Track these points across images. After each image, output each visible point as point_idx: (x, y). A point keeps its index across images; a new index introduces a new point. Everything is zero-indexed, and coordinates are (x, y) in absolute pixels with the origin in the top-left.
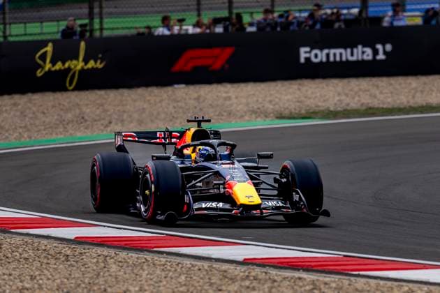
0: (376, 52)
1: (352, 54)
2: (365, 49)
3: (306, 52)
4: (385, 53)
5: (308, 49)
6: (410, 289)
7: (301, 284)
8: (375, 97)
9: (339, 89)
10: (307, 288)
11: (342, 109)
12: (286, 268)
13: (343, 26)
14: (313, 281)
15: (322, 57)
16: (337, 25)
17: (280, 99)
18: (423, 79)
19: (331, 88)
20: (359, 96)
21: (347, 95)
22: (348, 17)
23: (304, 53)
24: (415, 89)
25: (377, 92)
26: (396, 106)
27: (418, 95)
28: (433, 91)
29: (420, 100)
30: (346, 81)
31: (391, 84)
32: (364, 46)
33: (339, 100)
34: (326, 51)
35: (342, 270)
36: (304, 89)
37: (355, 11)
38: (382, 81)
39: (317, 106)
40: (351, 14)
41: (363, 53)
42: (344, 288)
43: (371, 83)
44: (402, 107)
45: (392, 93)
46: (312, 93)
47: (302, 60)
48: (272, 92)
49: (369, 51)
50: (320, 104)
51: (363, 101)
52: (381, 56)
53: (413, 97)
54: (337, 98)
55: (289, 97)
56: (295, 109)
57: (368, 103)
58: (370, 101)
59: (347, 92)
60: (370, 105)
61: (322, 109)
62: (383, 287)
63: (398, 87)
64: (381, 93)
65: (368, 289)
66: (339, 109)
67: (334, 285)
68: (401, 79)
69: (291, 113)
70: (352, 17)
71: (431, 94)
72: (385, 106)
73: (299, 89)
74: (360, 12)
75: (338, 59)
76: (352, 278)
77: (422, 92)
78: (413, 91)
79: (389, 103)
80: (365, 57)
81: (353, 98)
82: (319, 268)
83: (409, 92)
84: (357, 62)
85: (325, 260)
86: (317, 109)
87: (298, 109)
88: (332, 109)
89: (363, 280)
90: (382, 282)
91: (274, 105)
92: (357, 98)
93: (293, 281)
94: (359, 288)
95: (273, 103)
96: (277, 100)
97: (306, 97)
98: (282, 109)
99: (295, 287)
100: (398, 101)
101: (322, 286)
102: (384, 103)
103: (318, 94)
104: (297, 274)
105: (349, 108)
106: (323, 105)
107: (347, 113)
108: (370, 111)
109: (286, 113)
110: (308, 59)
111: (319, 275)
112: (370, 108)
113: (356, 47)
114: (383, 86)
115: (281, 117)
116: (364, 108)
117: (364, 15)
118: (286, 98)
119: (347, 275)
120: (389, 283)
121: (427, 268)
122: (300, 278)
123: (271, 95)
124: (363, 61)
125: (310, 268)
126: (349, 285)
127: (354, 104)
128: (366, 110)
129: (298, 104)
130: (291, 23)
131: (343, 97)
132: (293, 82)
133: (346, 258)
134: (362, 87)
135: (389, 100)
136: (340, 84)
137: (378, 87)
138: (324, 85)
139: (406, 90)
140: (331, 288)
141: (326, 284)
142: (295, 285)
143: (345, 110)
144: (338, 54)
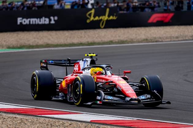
0: (50, 20)
1: (40, 21)
3: (20, 20)
4: (54, 20)
5: (21, 18)
6: (63, 122)
7: (16, 120)
8: (49, 39)
9: (35, 36)
10: (19, 122)
11: (35, 45)
12: (9, 113)
13: (36, 9)
14: (21, 119)
16: (34, 8)
17: (9, 40)
18: (71, 32)
19: (31, 36)
21: (38, 39)
22: (39, 5)
23: (19, 20)
25: (50, 37)
26: (59, 43)
27: (69, 39)
28: (75, 37)
29: (69, 41)
30: (37, 32)
31: (57, 34)
32: (45, 17)
33: (34, 41)
34: (29, 20)
35: (34, 114)
36: (19, 36)
37: (42, 2)
38: (53, 33)
39: (25, 43)
40: (40, 4)
42: (35, 122)
43: (48, 34)
44: (62, 44)
45: (57, 38)
46: (23, 37)
47: (19, 23)
49: (47, 20)
51: (45, 41)
52: (53, 22)
53: (67, 40)
55: (13, 39)
56: (15, 44)
57: (47, 42)
59: (38, 37)
61: (27, 44)
62: (51, 122)
63: (60, 35)
64: (52, 38)
65: (45, 122)
67: (30, 120)
68: (61, 32)
69: (13, 46)
70: (40, 5)
71: (74, 39)
72: (54, 44)
73: (17, 36)
74: (44, 3)
75: (34, 23)
76: (38, 118)
77: (70, 37)
78: (66, 37)
82: (24, 113)
85: (27, 110)
86: (25, 44)
88: (31, 44)
89: (43, 119)
90: (51, 120)
91: (6, 43)
92: (42, 40)
93: (12, 118)
94: (41, 122)
96: (7, 40)
97: (20, 39)
98: (10, 44)
99: (13, 121)
101: (25, 121)
102: (53, 42)
103: (25, 38)
104: (14, 116)
105: (38, 44)
107: (37, 46)
108: (48, 46)
109: (11, 46)
110: (21, 23)
111: (24, 116)
112: (48, 44)
113: (42, 18)
114: (53, 35)
115: (9, 48)
117: (45, 4)
118: (11, 40)
119: (36, 116)
120: (54, 120)
121: (71, 114)
122: (15, 118)
123: (5, 38)
125: (20, 113)
126: (37, 120)
127: (41, 42)
128: (46, 45)
129: (16, 42)
130: (14, 7)
131: (36, 40)
132: (15, 33)
133: (35, 109)
134: (44, 35)
135: (56, 41)
136: (35, 34)
137: (51, 35)
138: (28, 34)
140: (29, 122)
141: (27, 120)
142: (13, 120)
143: (37, 45)
144: (34, 21)
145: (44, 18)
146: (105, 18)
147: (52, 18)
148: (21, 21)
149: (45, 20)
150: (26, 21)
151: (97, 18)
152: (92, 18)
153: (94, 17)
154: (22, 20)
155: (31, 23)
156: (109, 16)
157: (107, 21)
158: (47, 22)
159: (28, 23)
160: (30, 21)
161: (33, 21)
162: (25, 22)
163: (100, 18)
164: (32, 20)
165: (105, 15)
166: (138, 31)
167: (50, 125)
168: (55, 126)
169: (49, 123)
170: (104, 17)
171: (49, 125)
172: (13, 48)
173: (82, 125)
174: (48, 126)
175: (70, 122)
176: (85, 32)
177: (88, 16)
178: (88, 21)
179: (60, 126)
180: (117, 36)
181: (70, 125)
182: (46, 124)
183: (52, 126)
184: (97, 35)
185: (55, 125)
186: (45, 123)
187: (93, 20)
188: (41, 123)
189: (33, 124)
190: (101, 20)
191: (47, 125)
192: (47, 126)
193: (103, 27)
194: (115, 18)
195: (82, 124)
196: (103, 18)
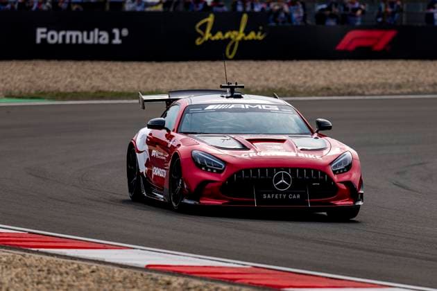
0: (112, 36)
1: (88, 37)
2: (101, 33)
3: (42, 33)
4: (121, 37)
5: (44, 30)
6: (78, 266)
8: (107, 80)
9: (72, 71)
11: (72, 91)
15: (58, 38)
17: (12, 79)
18: (158, 65)
19: (65, 70)
20: (91, 79)
21: (79, 77)
23: (40, 33)
24: (148, 75)
25: (110, 76)
26: (126, 90)
27: (150, 80)
28: (165, 77)
30: (80, 63)
31: (125, 69)
32: (101, 29)
33: (70, 82)
34: (62, 33)
35: (23, 246)
36: (38, 69)
38: (117, 66)
39: (49, 87)
41: (99, 37)
42: (14, 263)
43: (105, 67)
44: (132, 91)
45: (124, 77)
46: (45, 74)
47: (38, 41)
48: (5, 72)
49: (105, 35)
50: (51, 85)
51: (94, 84)
52: (117, 41)
53: (145, 83)
54: (69, 80)
55: (22, 77)
56: (25, 89)
57: (99, 87)
58: (101, 84)
59: (79, 74)
60: (101, 88)
61: (51, 89)
62: (51, 264)
63: (131, 71)
64: (114, 76)
65: (37, 265)
66: (69, 91)
68: (135, 65)
69: (21, 92)
71: (163, 81)
72: (115, 90)
73: (33, 70)
75: (74, 41)
76: (27, 254)
77: (154, 78)
78: (145, 77)
79: (119, 87)
80: (101, 41)
81: (85, 81)
83: (142, 77)
84: (93, 45)
85: (9, 235)
86: (47, 90)
87: (28, 89)
88: (62, 90)
89: (37, 256)
90: (55, 259)
91: (6, 84)
92: (88, 81)
95: (5, 82)
96: (9, 79)
97: (38, 78)
98: (13, 89)
100: (129, 86)
102: (114, 87)
103: (51, 76)
105: (79, 90)
106: (53, 86)
107: (76, 95)
108: (101, 94)
109: (16, 92)
110: (44, 40)
112: (100, 91)
113: (93, 30)
114: (116, 70)
116: (94, 91)
118: (19, 78)
119: (26, 251)
120: (61, 260)
121: (106, 248)
123: (4, 74)
124: (99, 45)
126: (20, 260)
127: (84, 86)
128: (96, 93)
129: (28, 84)
131: (75, 79)
132: (28, 62)
133: (30, 235)
134: (95, 70)
135: (120, 84)
136: (75, 66)
137: (111, 71)
138: (59, 67)
139: (139, 76)
143: (75, 92)
144: (75, 36)
145: (96, 30)
146: (238, 36)
147: (116, 31)
148: (44, 36)
149: (99, 36)
150: (55, 37)
151: (219, 36)
152: (208, 35)
153: (213, 32)
154: (47, 33)
155: (68, 41)
156: (247, 32)
157: (242, 42)
158: (104, 39)
159: (60, 41)
160: (64, 37)
161: (71, 37)
162: (52, 37)
163: (227, 35)
164: (69, 34)
165: (238, 29)
166: (311, 68)
167: (46, 272)
168: (56, 274)
169: (45, 266)
170: (235, 33)
171: (43, 271)
172: (20, 96)
173: (119, 275)
174: (41, 273)
175: (94, 266)
176: (189, 67)
177: (199, 31)
178: (198, 42)
179: (67, 273)
180: (262, 78)
181: (93, 272)
182: (37, 269)
183: (49, 273)
184: (216, 75)
185: (57, 272)
186: (36, 267)
187: (209, 39)
188: (27, 267)
189: (9, 267)
190: (229, 39)
191: (39, 271)
192: (38, 273)
193: (231, 57)
194: (260, 37)
195: (121, 271)
196: (232, 37)
